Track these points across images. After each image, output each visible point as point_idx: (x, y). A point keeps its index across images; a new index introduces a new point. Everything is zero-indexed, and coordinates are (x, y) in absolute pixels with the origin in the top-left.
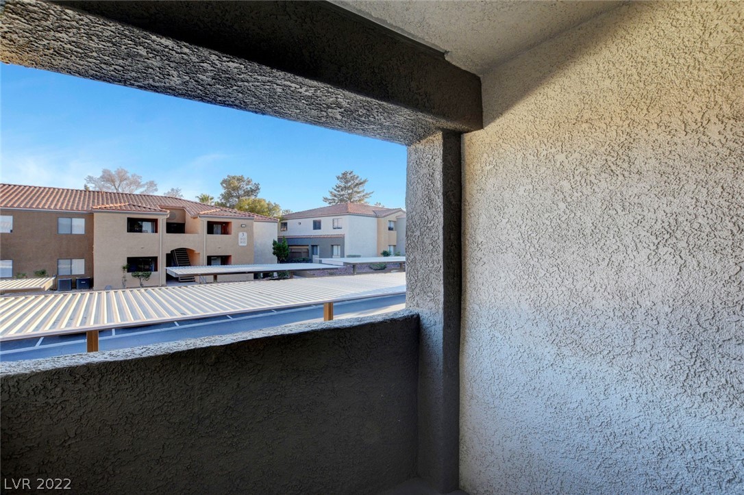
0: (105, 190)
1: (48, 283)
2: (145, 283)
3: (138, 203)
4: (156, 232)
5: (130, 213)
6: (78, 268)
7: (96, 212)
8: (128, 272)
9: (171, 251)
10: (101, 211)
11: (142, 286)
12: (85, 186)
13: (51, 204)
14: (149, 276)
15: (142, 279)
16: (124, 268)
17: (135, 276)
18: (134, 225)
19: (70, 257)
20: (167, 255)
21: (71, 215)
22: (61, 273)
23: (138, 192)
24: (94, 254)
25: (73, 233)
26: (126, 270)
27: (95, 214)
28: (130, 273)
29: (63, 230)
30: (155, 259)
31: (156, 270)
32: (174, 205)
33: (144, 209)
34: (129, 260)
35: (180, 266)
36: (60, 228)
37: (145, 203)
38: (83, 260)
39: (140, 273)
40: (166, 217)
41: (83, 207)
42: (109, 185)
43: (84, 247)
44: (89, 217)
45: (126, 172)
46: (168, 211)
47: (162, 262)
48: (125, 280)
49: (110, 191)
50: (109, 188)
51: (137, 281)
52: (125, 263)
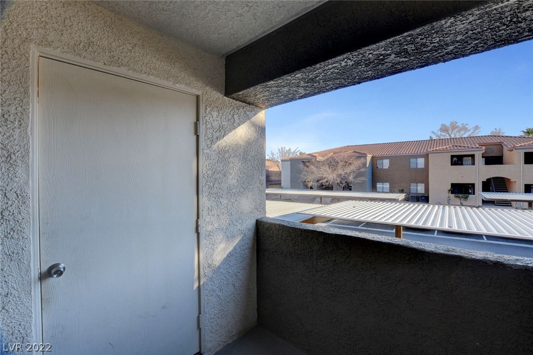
0: (442, 137)
1: (402, 196)
2: (464, 203)
3: (461, 144)
4: (474, 165)
5: (453, 152)
6: (420, 189)
7: (430, 153)
8: (452, 193)
9: (487, 180)
10: (434, 152)
11: (462, 205)
12: (430, 137)
13: (403, 152)
14: (467, 198)
15: (462, 200)
16: (449, 191)
17: (456, 197)
18: (457, 160)
19: (417, 182)
20: (483, 182)
21: (416, 157)
22: (412, 191)
23: (466, 136)
24: (429, 181)
25: (418, 167)
26: (450, 192)
27: (429, 155)
28: (453, 195)
29: (413, 166)
30: (473, 185)
31: (474, 194)
32: (492, 141)
33: (464, 148)
34: (453, 185)
35: (496, 191)
36: (411, 165)
37: (467, 143)
38: (424, 184)
39: (460, 195)
40: (482, 152)
41: (423, 151)
42: (444, 134)
43: (423, 176)
44: (426, 156)
45: (456, 123)
46: (484, 147)
47: (479, 187)
48: (450, 199)
49: (446, 138)
50: (444, 136)
51: (458, 201)
52: (449, 187)
